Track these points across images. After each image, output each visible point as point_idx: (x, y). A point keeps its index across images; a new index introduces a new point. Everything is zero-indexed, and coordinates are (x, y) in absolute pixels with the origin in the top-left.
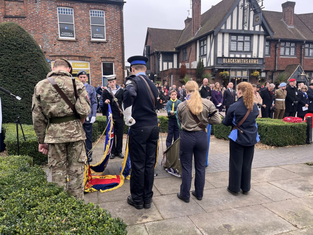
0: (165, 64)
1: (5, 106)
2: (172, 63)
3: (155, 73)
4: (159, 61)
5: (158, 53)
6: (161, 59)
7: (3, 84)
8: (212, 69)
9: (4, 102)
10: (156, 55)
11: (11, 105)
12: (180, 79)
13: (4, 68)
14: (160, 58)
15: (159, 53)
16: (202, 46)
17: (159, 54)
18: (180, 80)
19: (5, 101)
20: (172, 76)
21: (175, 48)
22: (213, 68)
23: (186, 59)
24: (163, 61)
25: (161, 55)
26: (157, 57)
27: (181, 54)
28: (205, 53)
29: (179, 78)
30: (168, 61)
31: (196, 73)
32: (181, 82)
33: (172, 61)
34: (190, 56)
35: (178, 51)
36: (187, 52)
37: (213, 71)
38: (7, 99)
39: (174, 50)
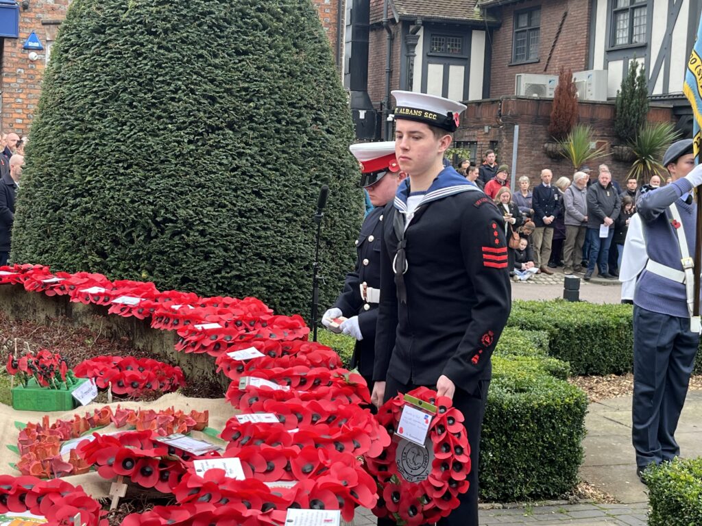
0: (436, 70)
1: (260, 253)
2: (462, 68)
3: (389, 107)
4: (410, 56)
5: (407, 22)
6: (419, 51)
7: (258, 171)
8: (675, 109)
9: (259, 237)
10: (398, 31)
11: (279, 252)
12: (551, 141)
13: (256, 108)
14: (414, 45)
15: (413, 23)
16: (624, 10)
17: (412, 28)
18: (550, 147)
19: (262, 233)
20: (517, 127)
21: (482, 7)
22: (678, 104)
23: (532, 58)
24: (429, 58)
25: (421, 33)
26: (405, 39)
27: (507, 33)
28: (639, 40)
29: (542, 136)
30: (447, 60)
31: (612, 123)
32: (550, 157)
33: (465, 61)
34: (559, 47)
35: (492, 20)
36: (538, 28)
37: (679, 116)
38: (268, 229)
39: (476, 14)
